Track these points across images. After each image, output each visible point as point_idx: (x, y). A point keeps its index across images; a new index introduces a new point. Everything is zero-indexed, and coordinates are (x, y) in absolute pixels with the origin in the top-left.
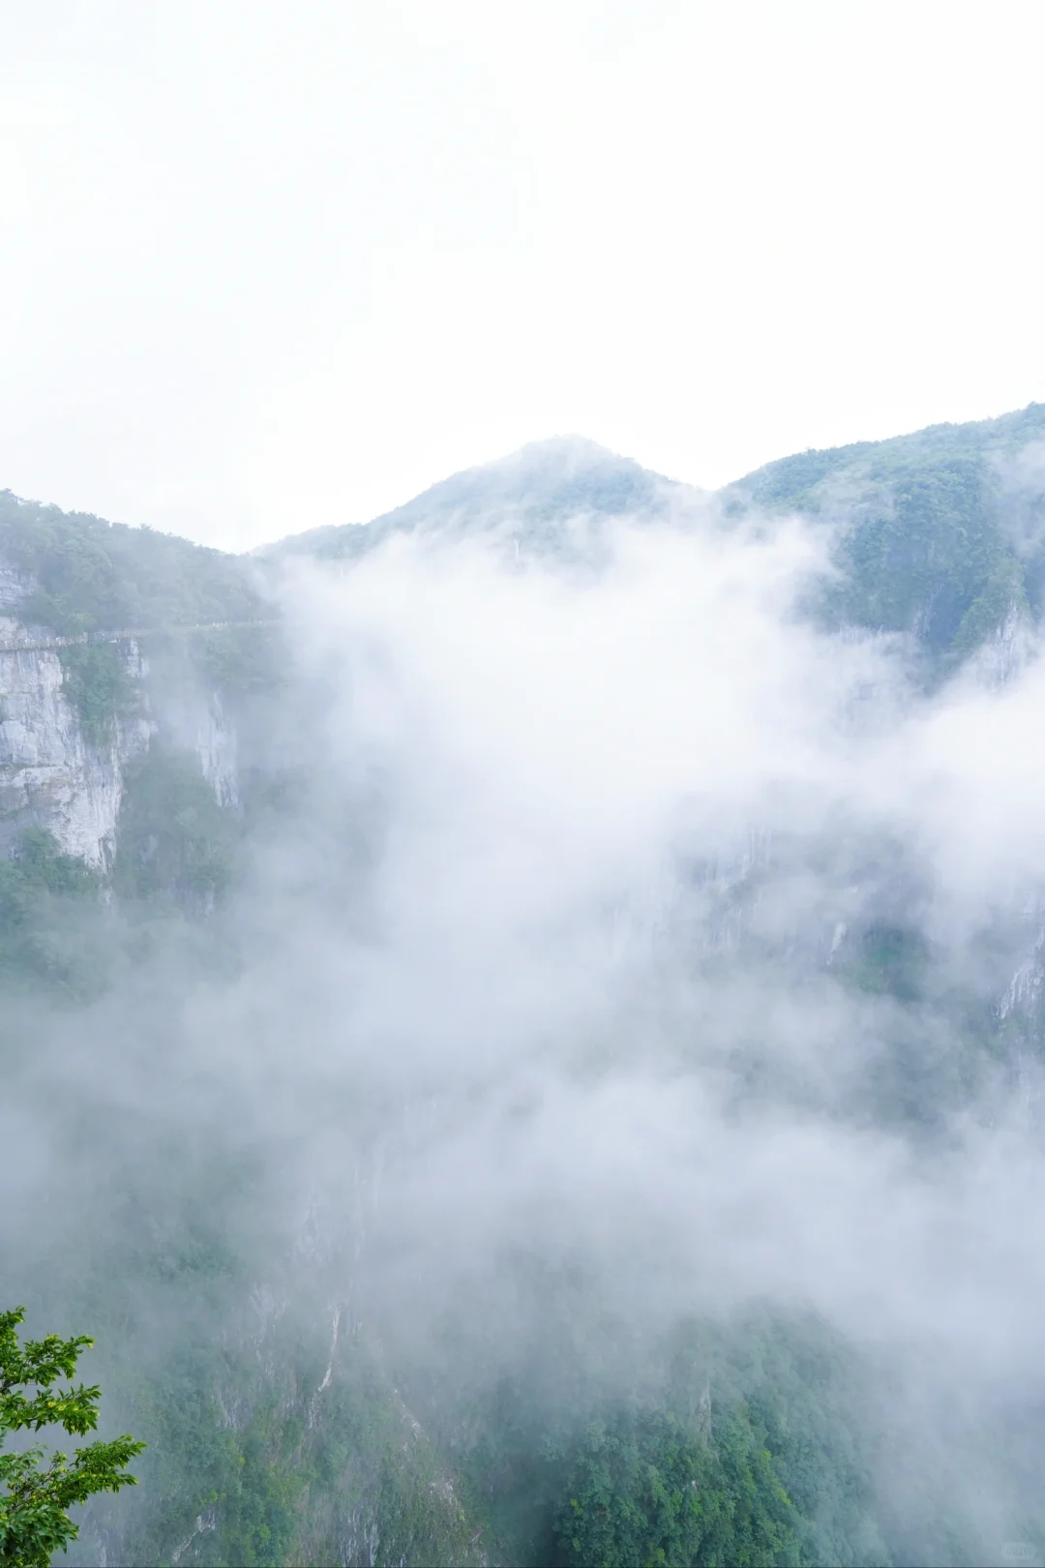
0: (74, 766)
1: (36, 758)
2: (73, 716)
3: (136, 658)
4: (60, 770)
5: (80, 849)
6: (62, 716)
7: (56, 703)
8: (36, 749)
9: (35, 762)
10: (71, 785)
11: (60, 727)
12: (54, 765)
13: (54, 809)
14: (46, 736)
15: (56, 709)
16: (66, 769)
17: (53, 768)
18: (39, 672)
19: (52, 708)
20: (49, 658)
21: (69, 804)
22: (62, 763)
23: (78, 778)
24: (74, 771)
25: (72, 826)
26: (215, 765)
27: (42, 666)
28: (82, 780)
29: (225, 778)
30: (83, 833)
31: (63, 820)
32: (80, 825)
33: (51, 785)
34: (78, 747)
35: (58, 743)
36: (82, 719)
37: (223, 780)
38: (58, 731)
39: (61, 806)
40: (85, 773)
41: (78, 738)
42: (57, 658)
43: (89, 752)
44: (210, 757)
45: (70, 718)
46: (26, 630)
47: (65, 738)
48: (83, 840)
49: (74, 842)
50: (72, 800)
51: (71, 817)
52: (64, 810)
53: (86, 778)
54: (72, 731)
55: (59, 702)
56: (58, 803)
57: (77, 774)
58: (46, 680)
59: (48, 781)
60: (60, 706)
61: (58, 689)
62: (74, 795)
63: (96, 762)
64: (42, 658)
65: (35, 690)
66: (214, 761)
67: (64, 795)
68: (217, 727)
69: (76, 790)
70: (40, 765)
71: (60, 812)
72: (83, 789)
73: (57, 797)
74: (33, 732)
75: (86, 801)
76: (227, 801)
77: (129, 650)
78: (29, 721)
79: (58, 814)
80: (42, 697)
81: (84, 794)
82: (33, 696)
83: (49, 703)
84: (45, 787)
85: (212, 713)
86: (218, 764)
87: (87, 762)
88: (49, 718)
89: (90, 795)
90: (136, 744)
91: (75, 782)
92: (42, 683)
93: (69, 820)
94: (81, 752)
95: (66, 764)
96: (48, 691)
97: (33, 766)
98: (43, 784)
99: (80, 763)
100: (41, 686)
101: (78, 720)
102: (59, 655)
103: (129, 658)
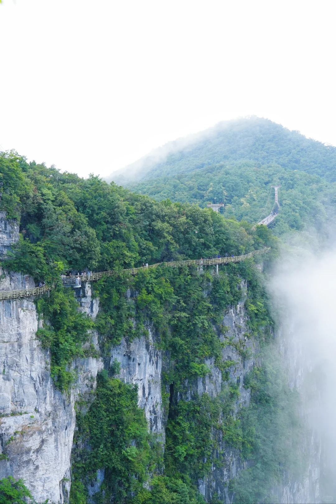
0: (43, 412)
1: (11, 407)
2: (46, 363)
3: (89, 299)
4: (32, 417)
5: (45, 494)
6: (37, 363)
7: (32, 350)
8: (10, 398)
9: (9, 411)
10: (41, 432)
11: (34, 375)
12: (25, 413)
13: (25, 458)
14: (21, 384)
15: (32, 358)
16: (37, 416)
17: (24, 416)
18: (18, 319)
19: (29, 357)
20: (27, 307)
21: (38, 451)
22: (33, 410)
23: (47, 424)
24: (44, 417)
25: (40, 473)
26: (147, 395)
27: (22, 314)
28: (50, 425)
29: (153, 406)
30: (48, 478)
31: (32, 467)
32: (47, 470)
33: (23, 434)
34: (48, 392)
35: (31, 390)
36: (52, 365)
37: (152, 409)
38: (32, 378)
39: (31, 454)
40: (53, 419)
41: (49, 385)
42: (34, 306)
43: (57, 397)
44: (144, 388)
45: (43, 365)
46: (8, 278)
47: (38, 384)
48: (47, 486)
49: (40, 488)
50: (41, 447)
51: (39, 464)
52: (33, 456)
53: (53, 424)
54: (43, 379)
55: (35, 349)
56: (28, 451)
57: (45, 420)
58: (25, 328)
59: (20, 430)
60: (35, 353)
61: (34, 337)
62: (43, 441)
63: (62, 407)
64: (21, 306)
65: (14, 339)
66: (147, 391)
67: (33, 443)
68: (150, 361)
69: (44, 437)
70: (14, 414)
71: (30, 460)
72: (51, 434)
73: (27, 445)
74: (9, 380)
75: (53, 446)
76: (154, 428)
77: (84, 292)
78: (6, 370)
79: (28, 462)
80: (20, 346)
81: (51, 440)
82: (13, 346)
83: (26, 350)
84: (18, 436)
85: (147, 347)
86: (149, 394)
87: (55, 407)
88: (24, 365)
89: (56, 440)
90: (86, 381)
91: (44, 428)
92: (21, 331)
93: (37, 467)
94: (50, 397)
95: (36, 410)
96: (26, 340)
97: (7, 415)
98: (15, 434)
99: (49, 408)
100: (19, 334)
101: (49, 366)
102: (35, 302)
103: (83, 300)
